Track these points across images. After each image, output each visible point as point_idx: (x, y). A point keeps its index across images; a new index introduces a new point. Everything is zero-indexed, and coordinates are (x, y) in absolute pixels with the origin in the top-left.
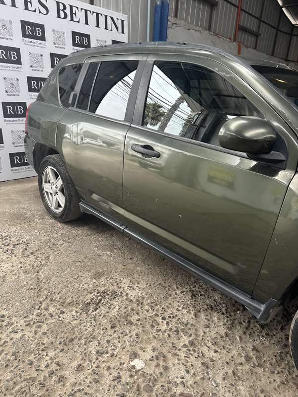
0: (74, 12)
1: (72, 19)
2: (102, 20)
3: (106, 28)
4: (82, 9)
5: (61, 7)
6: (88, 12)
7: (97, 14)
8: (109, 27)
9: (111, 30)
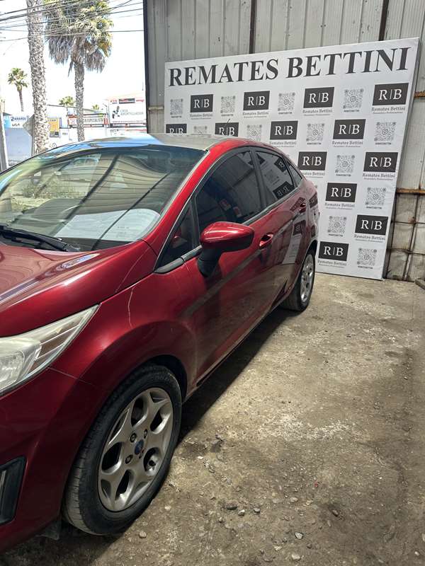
0: (313, 64)
1: (308, 74)
2: (360, 62)
3: (367, 69)
4: (326, 56)
5: (296, 63)
6: (337, 57)
7: (353, 55)
8: (372, 67)
9: (377, 70)
